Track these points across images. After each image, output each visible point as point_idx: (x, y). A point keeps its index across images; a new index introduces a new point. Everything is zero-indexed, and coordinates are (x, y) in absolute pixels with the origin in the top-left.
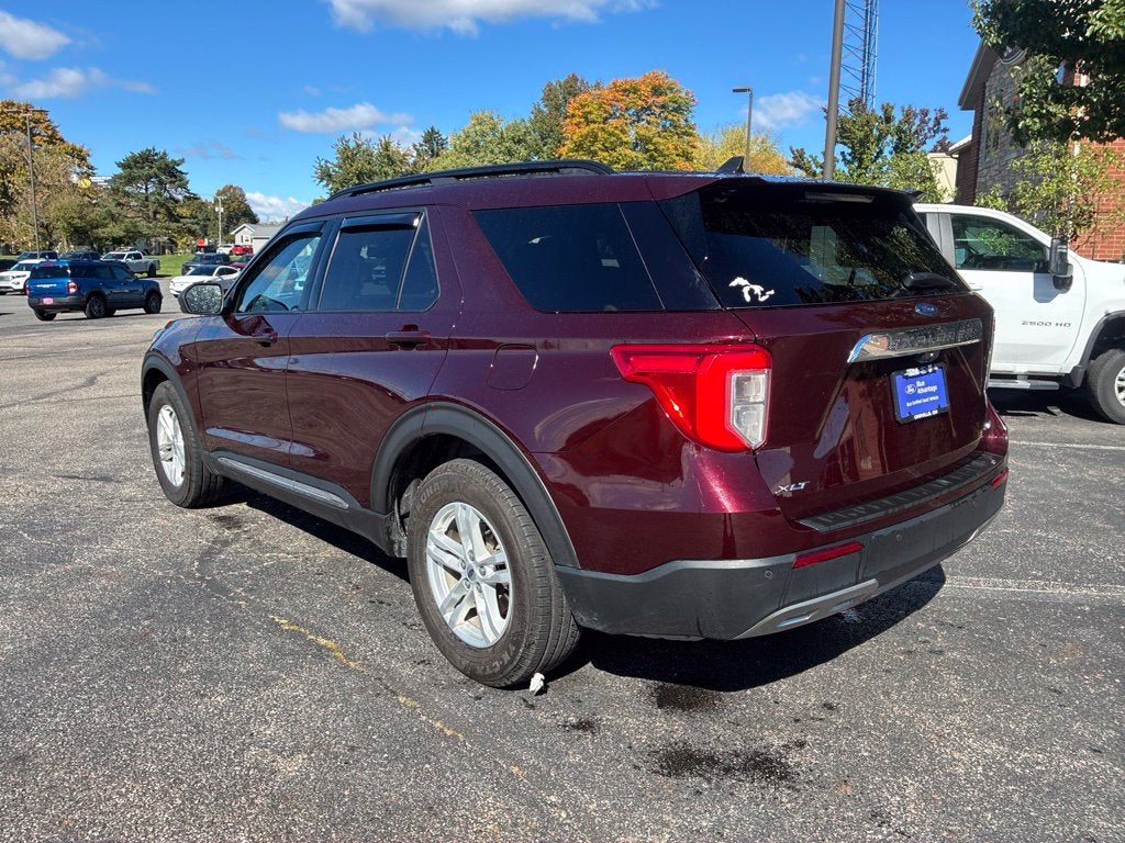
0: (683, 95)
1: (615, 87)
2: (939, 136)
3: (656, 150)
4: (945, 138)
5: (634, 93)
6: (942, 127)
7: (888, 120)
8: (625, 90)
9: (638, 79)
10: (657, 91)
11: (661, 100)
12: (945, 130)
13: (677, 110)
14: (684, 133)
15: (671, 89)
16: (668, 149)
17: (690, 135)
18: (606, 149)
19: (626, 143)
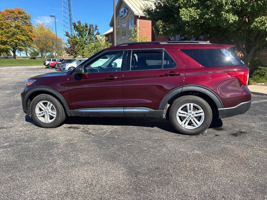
0: (28, 15)
1: (7, 10)
2: (97, 31)
3: (22, 29)
4: (98, 31)
5: (13, 13)
6: (97, 29)
7: (87, 27)
8: (10, 12)
9: (14, 9)
10: (20, 13)
11: (21, 15)
12: (98, 29)
13: (26, 19)
14: (29, 25)
15: (24, 13)
16: (26, 29)
17: (31, 26)
18: (7, 28)
19: (13, 27)
